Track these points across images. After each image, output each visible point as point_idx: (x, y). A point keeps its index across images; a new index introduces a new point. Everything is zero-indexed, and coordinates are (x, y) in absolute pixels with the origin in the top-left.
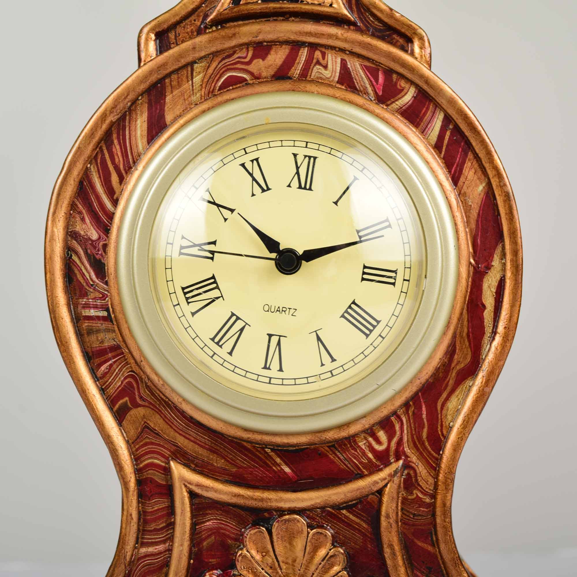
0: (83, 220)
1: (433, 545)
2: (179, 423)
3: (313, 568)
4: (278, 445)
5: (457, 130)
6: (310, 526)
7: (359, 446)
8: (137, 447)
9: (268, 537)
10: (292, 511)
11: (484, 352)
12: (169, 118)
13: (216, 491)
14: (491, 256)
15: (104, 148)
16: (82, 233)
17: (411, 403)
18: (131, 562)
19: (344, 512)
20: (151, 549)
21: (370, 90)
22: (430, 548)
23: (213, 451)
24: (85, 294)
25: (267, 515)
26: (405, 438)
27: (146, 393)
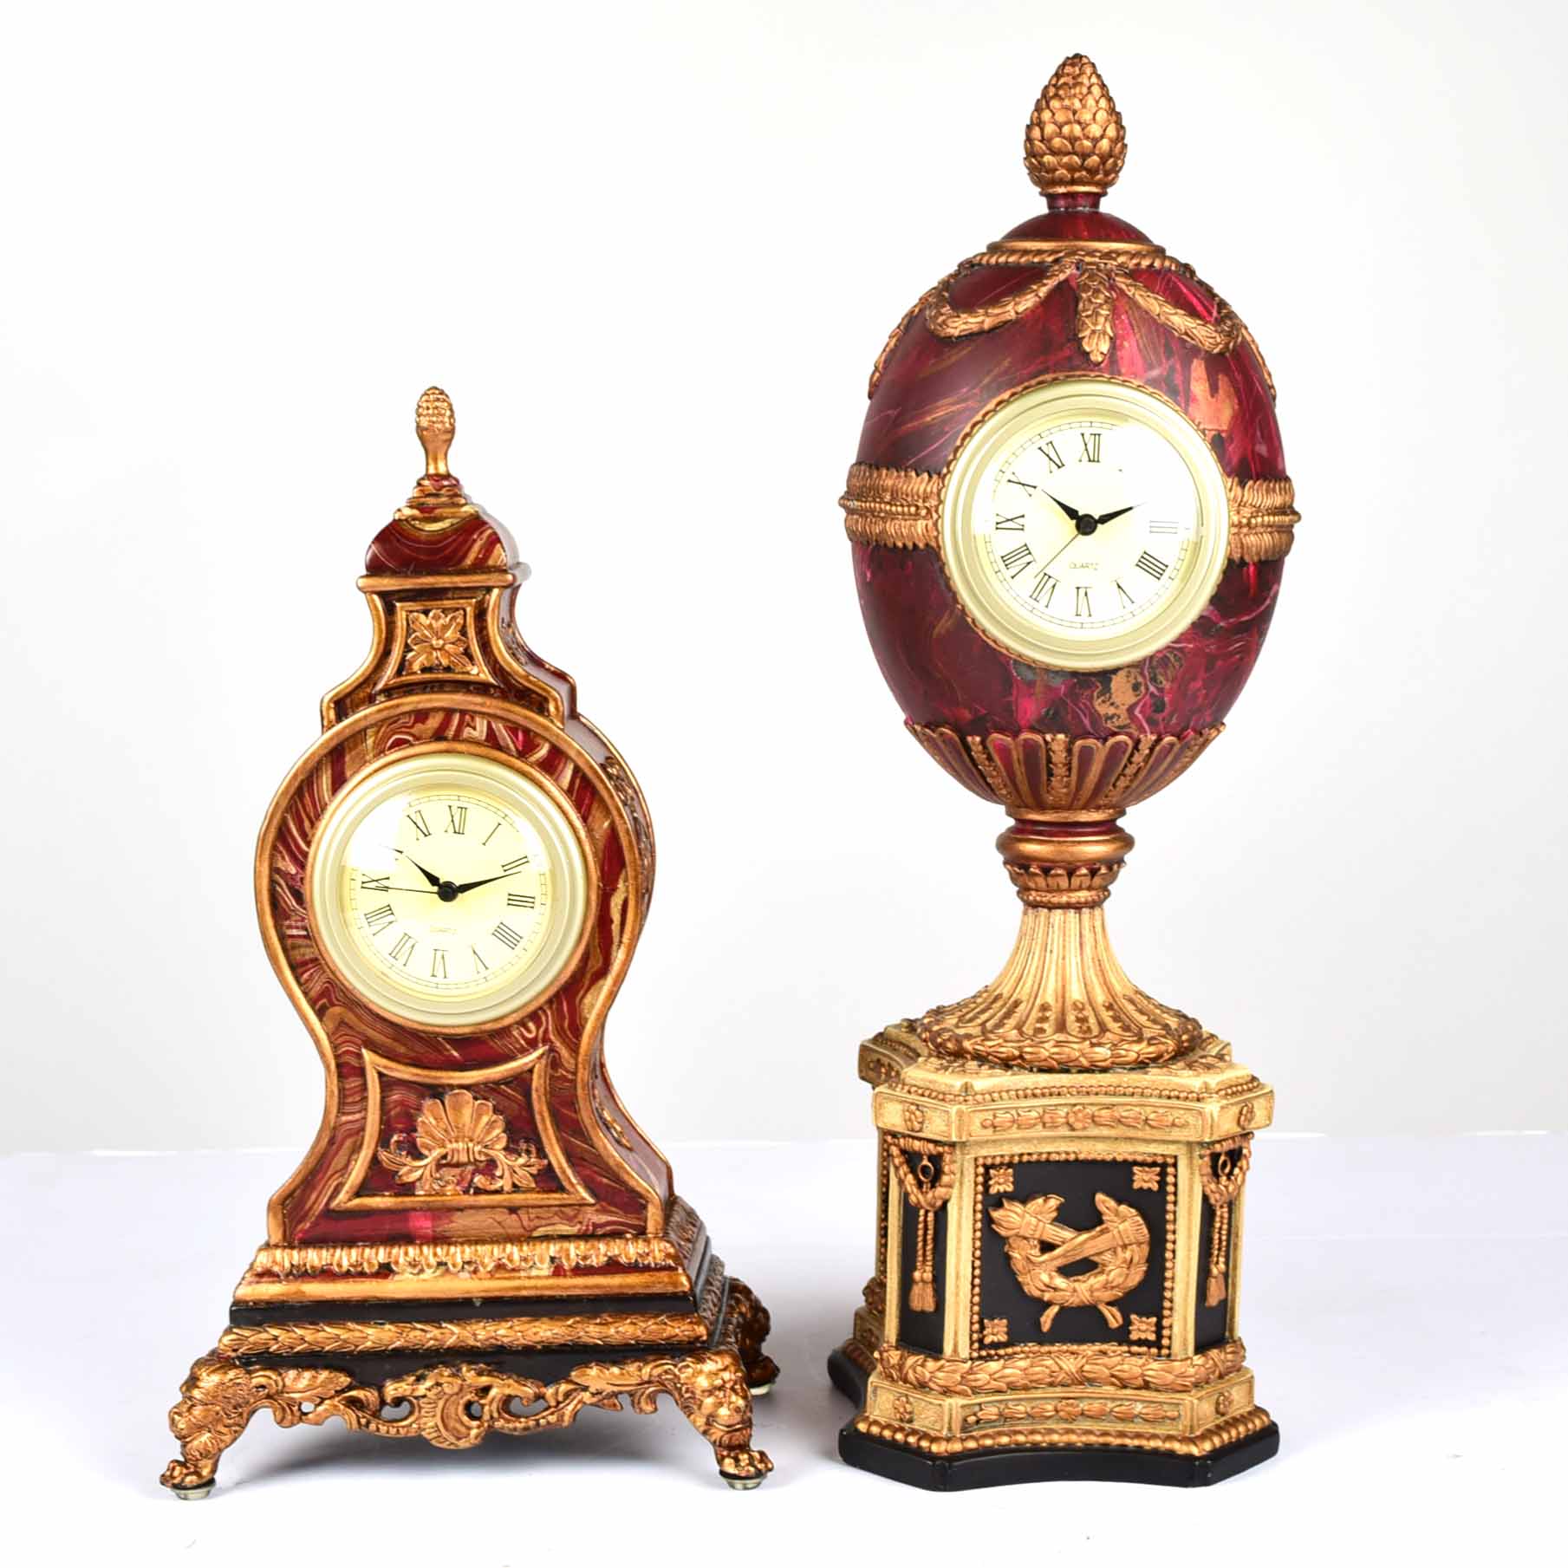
0: (283, 858)
1: (575, 1112)
2: (369, 1018)
3: (478, 1131)
4: (447, 1035)
5: (585, 778)
6: (476, 1099)
7: (512, 1035)
8: (335, 1037)
9: (441, 1106)
10: (461, 1087)
11: (613, 958)
12: (348, 773)
13: (399, 1071)
14: (616, 881)
15: (298, 800)
16: (283, 869)
17: (554, 999)
18: (335, 1128)
19: (503, 1087)
20: (350, 1118)
21: (512, 746)
22: (573, 1115)
23: (395, 1040)
24: (288, 918)
25: (440, 1090)
26: (550, 1028)
27: (340, 996)
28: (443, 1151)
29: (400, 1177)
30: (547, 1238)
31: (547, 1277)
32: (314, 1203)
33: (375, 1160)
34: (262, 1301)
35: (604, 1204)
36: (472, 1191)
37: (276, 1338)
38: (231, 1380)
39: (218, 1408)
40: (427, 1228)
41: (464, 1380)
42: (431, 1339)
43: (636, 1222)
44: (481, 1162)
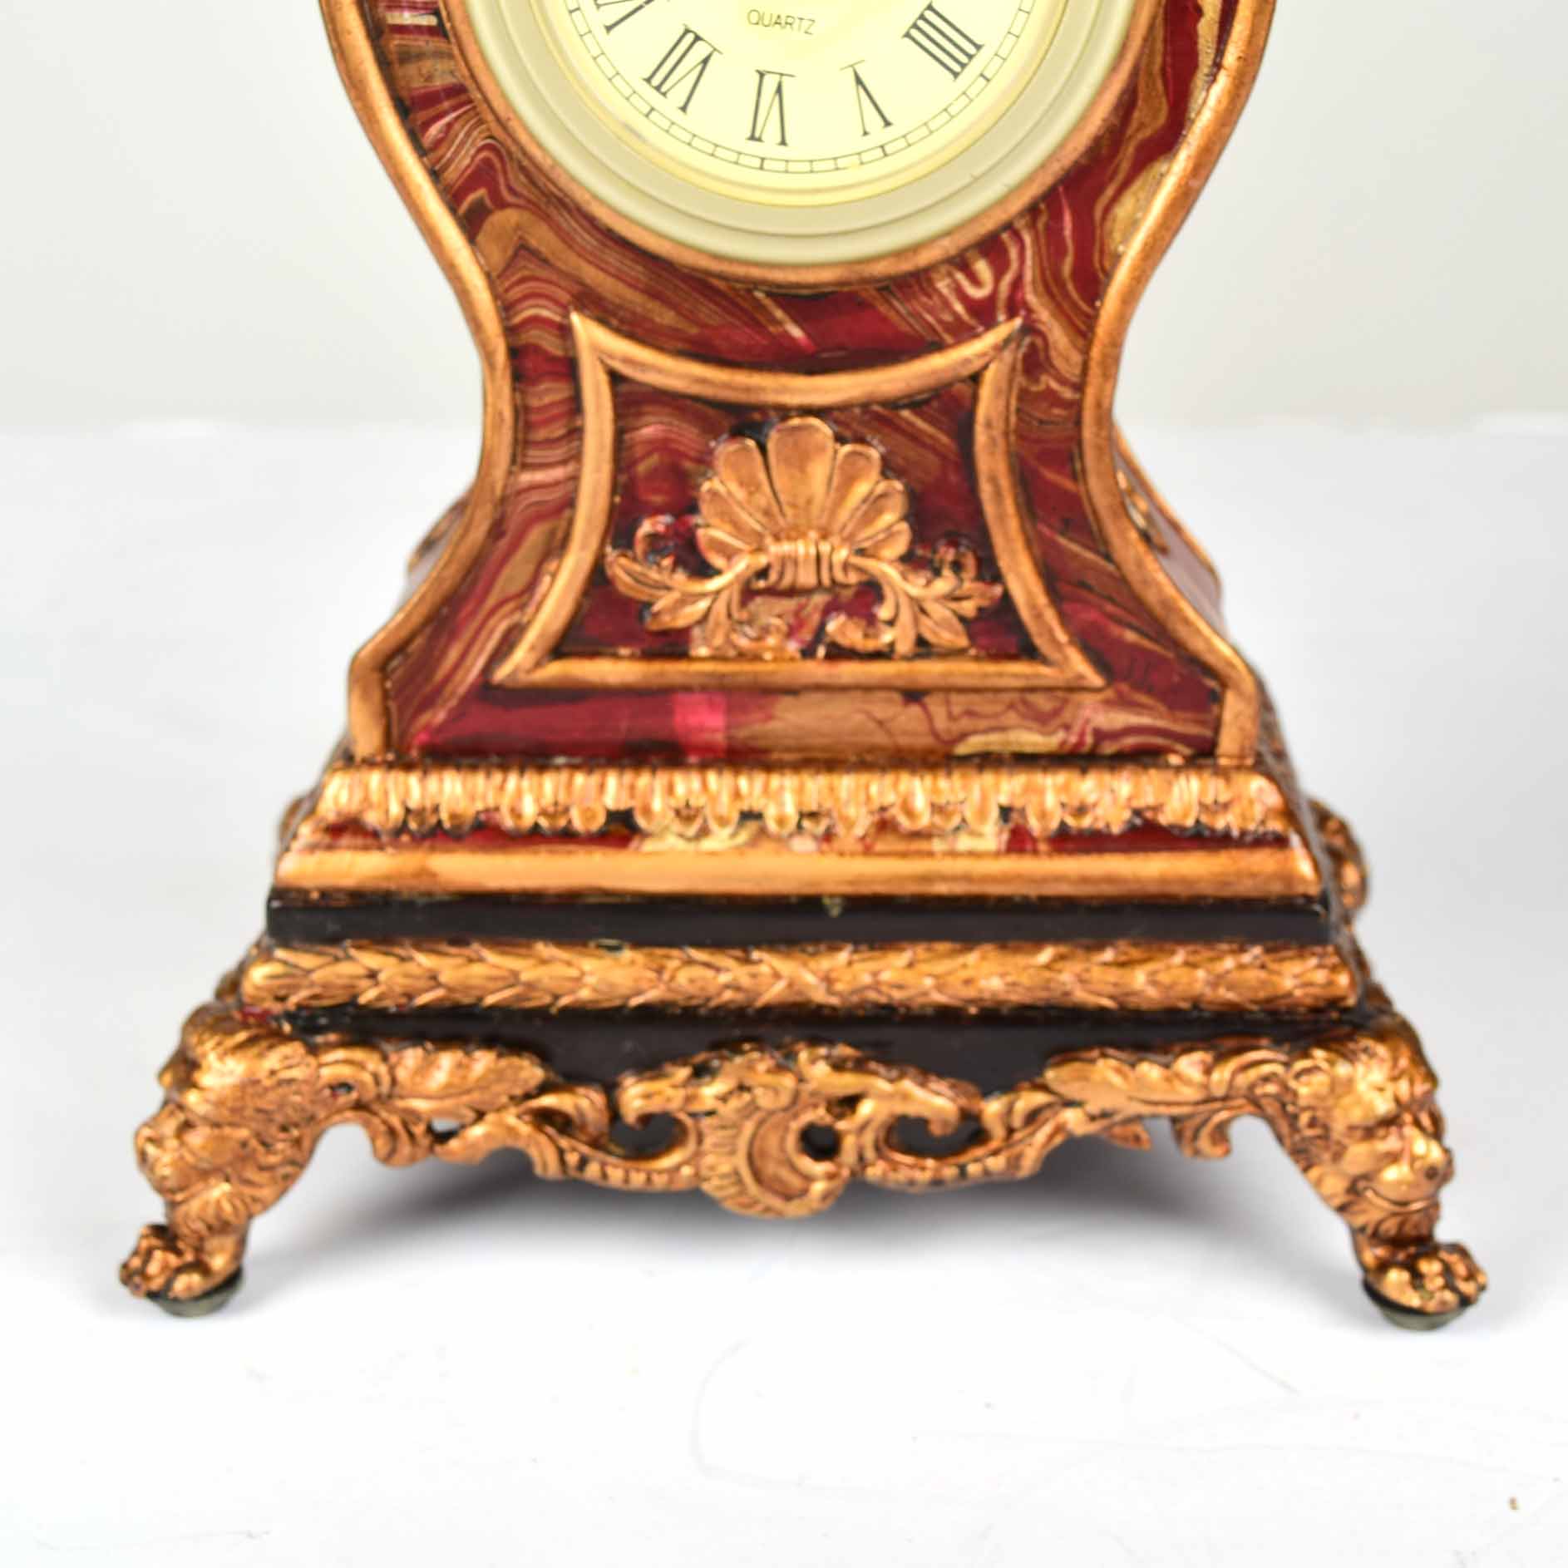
1: (1074, 477)
2: (587, 240)
3: (843, 515)
4: (779, 286)
6: (840, 439)
7: (936, 291)
8: (507, 284)
9: (757, 457)
10: (807, 411)
11: (1194, 105)
13: (659, 370)
17: (1042, 206)
18: (504, 500)
19: (905, 413)
20: (539, 476)
22: (1068, 484)
23: (654, 295)
25: (757, 416)
26: (1028, 276)
27: (519, 182)
28: (762, 560)
29: (656, 615)
30: (987, 761)
31: (997, 854)
32: (457, 666)
33: (598, 578)
34: (338, 890)
35: (1124, 687)
36: (821, 651)
37: (372, 975)
38: (273, 1073)
39: (243, 1133)
40: (715, 731)
41: (801, 1080)
42: (727, 986)
43: (1193, 730)
44: (846, 586)
